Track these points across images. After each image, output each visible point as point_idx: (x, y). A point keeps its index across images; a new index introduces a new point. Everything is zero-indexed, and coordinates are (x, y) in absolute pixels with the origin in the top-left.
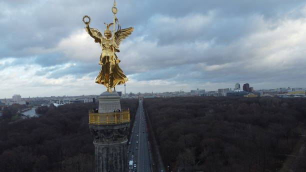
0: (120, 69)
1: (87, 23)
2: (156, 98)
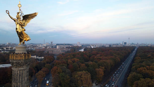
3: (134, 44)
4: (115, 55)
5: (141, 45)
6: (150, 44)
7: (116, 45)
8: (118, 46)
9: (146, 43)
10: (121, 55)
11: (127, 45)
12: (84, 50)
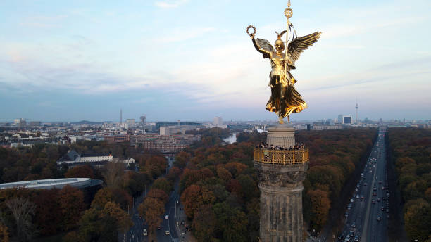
0: (296, 92)
1: (251, 35)
2: (409, 128)
3: (371, 122)
4: (339, 152)
5: (390, 123)
6: (414, 122)
7: (322, 123)
8: (328, 128)
9: (404, 120)
10: (353, 153)
11: (353, 124)
12: (239, 138)
